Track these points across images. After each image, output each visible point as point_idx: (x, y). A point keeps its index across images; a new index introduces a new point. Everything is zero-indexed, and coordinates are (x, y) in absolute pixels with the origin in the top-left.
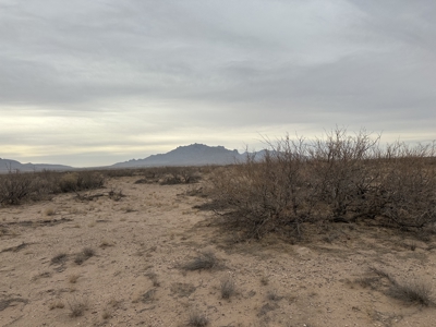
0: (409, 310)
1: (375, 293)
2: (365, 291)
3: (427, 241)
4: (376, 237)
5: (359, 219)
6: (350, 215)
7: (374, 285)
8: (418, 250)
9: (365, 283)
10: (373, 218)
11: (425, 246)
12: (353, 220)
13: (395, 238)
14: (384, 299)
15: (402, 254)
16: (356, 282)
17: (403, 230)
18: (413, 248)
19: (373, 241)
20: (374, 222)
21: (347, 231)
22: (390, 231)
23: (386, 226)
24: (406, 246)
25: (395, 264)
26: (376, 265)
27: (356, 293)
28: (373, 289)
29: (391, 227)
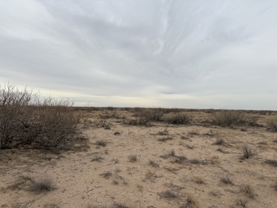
0: (39, 196)
1: (20, 192)
2: (13, 192)
3: (58, 154)
4: (29, 156)
5: (20, 145)
6: (14, 143)
7: (20, 187)
8: (52, 160)
9: (15, 187)
10: (30, 144)
11: (57, 157)
12: (16, 147)
13: (40, 155)
14: (26, 193)
15: (43, 164)
16: (8, 188)
17: (47, 149)
18: (50, 159)
19: (26, 159)
20: (30, 146)
21: (9, 155)
22: (39, 151)
23: (37, 148)
24: (46, 159)
25: (37, 170)
26: (25, 174)
27: (7, 195)
28: (20, 189)
29: (40, 148)
